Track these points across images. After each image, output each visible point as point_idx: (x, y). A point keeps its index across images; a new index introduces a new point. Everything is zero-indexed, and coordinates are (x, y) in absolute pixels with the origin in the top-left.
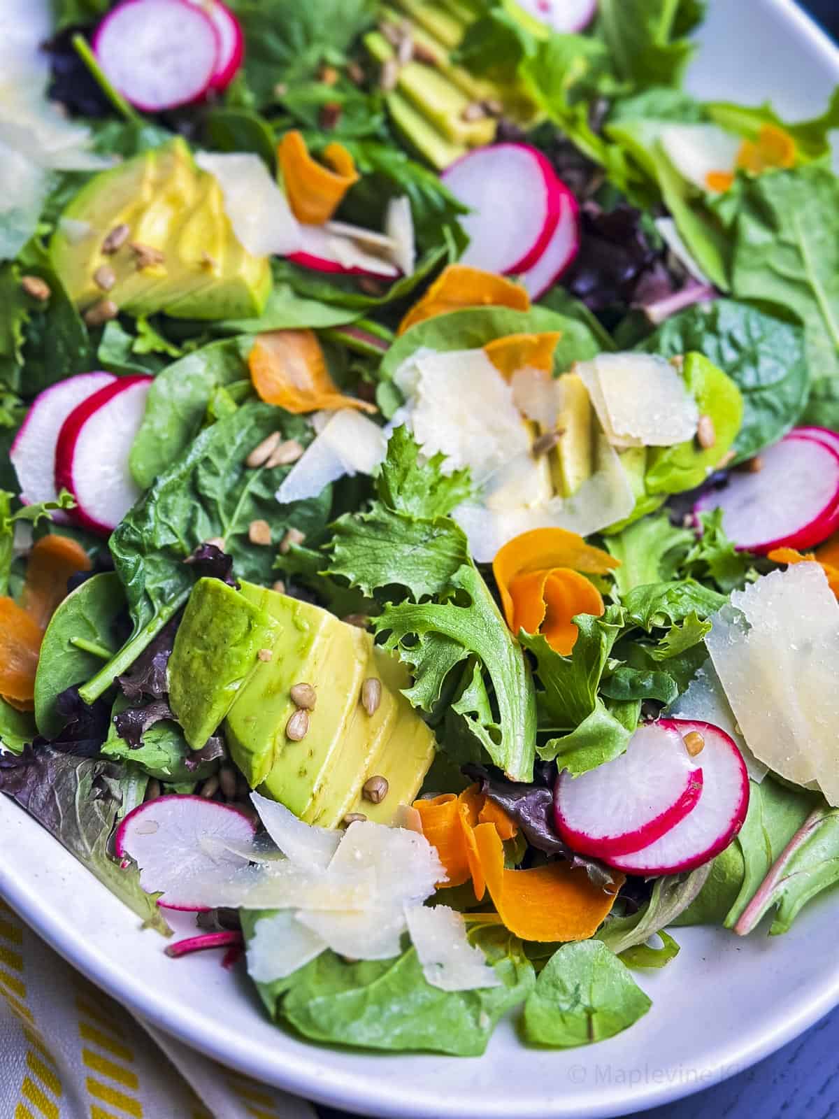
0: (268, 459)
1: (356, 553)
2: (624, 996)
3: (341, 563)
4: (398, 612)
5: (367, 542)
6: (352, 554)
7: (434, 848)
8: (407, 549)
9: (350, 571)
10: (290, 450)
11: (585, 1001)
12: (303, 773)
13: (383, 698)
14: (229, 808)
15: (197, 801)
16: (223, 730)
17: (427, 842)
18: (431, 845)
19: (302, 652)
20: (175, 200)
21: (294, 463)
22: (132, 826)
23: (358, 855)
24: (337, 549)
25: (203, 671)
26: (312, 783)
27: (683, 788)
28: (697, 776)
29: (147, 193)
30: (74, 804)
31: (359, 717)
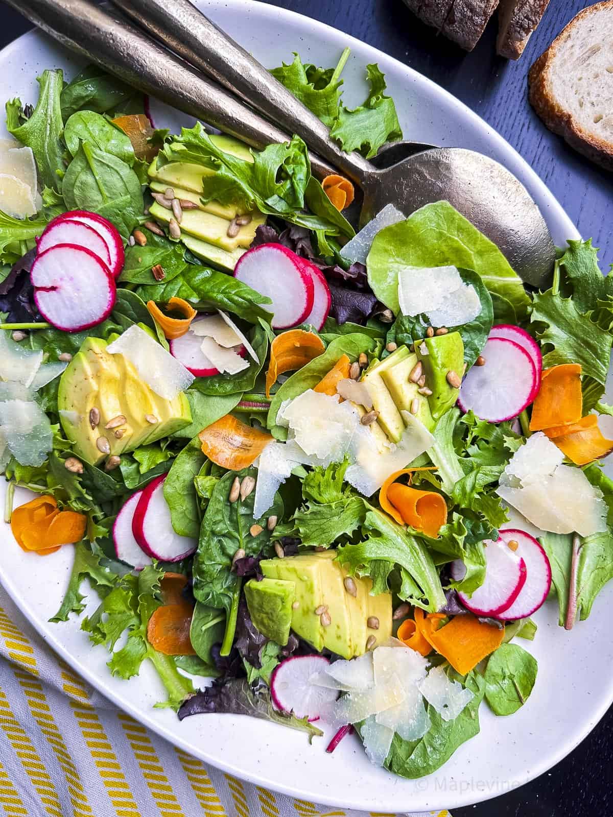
0: (240, 495)
1: (312, 530)
2: (522, 659)
3: (307, 537)
4: (346, 550)
5: (314, 522)
6: (310, 531)
7: (417, 652)
8: (336, 519)
9: (313, 541)
10: (248, 483)
11: (508, 674)
12: (339, 637)
13: (357, 585)
14: (312, 655)
15: (296, 659)
16: (292, 631)
17: (412, 651)
18: (415, 651)
19: (310, 589)
20: (111, 380)
21: (254, 490)
22: (276, 686)
23: (385, 669)
24: (301, 530)
25: (270, 622)
26: (345, 641)
27: (519, 574)
28: (522, 564)
29: (93, 383)
30: (250, 703)
31: (350, 598)
